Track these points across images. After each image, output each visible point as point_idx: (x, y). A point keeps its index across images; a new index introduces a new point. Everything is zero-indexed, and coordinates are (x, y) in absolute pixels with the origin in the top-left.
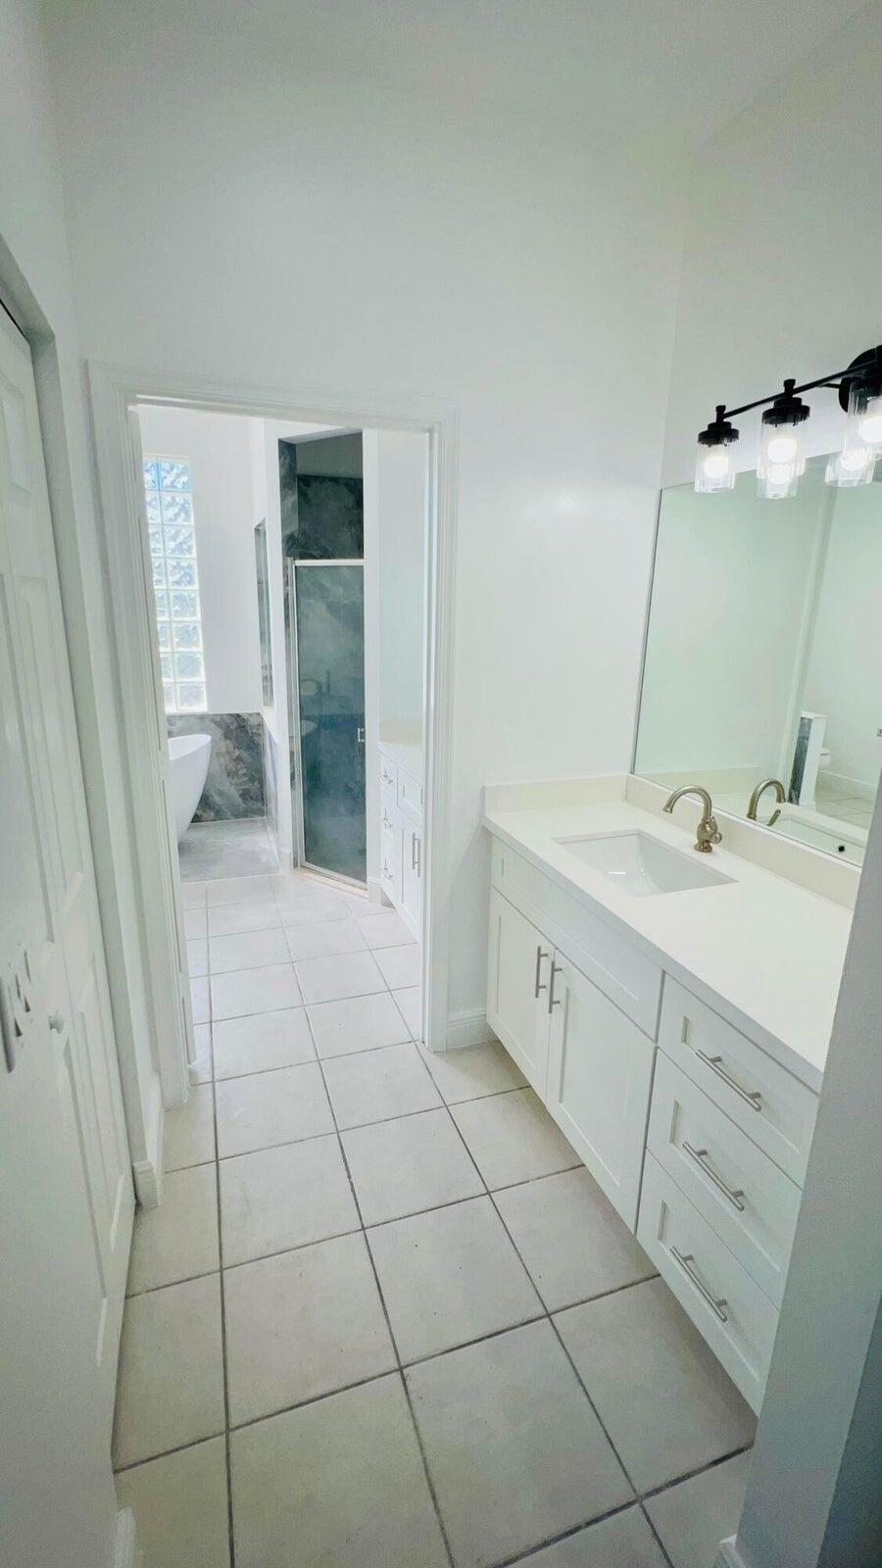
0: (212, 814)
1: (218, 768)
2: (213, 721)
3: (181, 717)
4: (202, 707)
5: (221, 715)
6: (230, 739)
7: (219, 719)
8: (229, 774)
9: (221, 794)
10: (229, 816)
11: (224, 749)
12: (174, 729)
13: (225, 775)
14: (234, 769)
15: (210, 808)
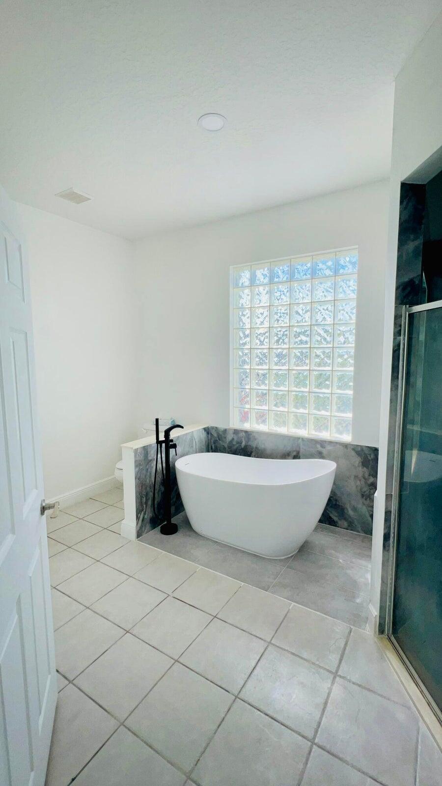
0: (346, 524)
1: (354, 488)
2: (353, 449)
3: (331, 442)
4: (347, 438)
5: (361, 446)
6: (367, 468)
7: (359, 449)
8: (363, 496)
9: (355, 509)
10: (360, 530)
11: (360, 475)
12: (324, 451)
13: (360, 495)
14: (367, 492)
15: (345, 519)
